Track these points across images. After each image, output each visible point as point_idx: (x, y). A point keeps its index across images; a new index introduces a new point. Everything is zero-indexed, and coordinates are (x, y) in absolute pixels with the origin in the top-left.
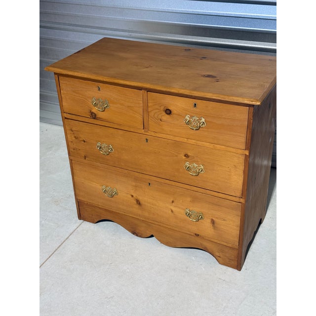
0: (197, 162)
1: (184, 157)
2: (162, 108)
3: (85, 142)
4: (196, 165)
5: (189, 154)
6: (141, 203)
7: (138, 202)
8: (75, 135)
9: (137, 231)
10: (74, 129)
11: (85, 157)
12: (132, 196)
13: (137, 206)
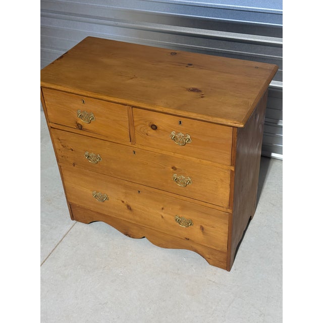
0: (184, 175)
1: (172, 170)
2: (148, 124)
3: (72, 150)
4: (183, 177)
5: (177, 167)
6: (132, 208)
7: (129, 208)
8: (63, 144)
9: (130, 233)
10: (60, 138)
11: (74, 165)
12: (123, 202)
13: (128, 211)
